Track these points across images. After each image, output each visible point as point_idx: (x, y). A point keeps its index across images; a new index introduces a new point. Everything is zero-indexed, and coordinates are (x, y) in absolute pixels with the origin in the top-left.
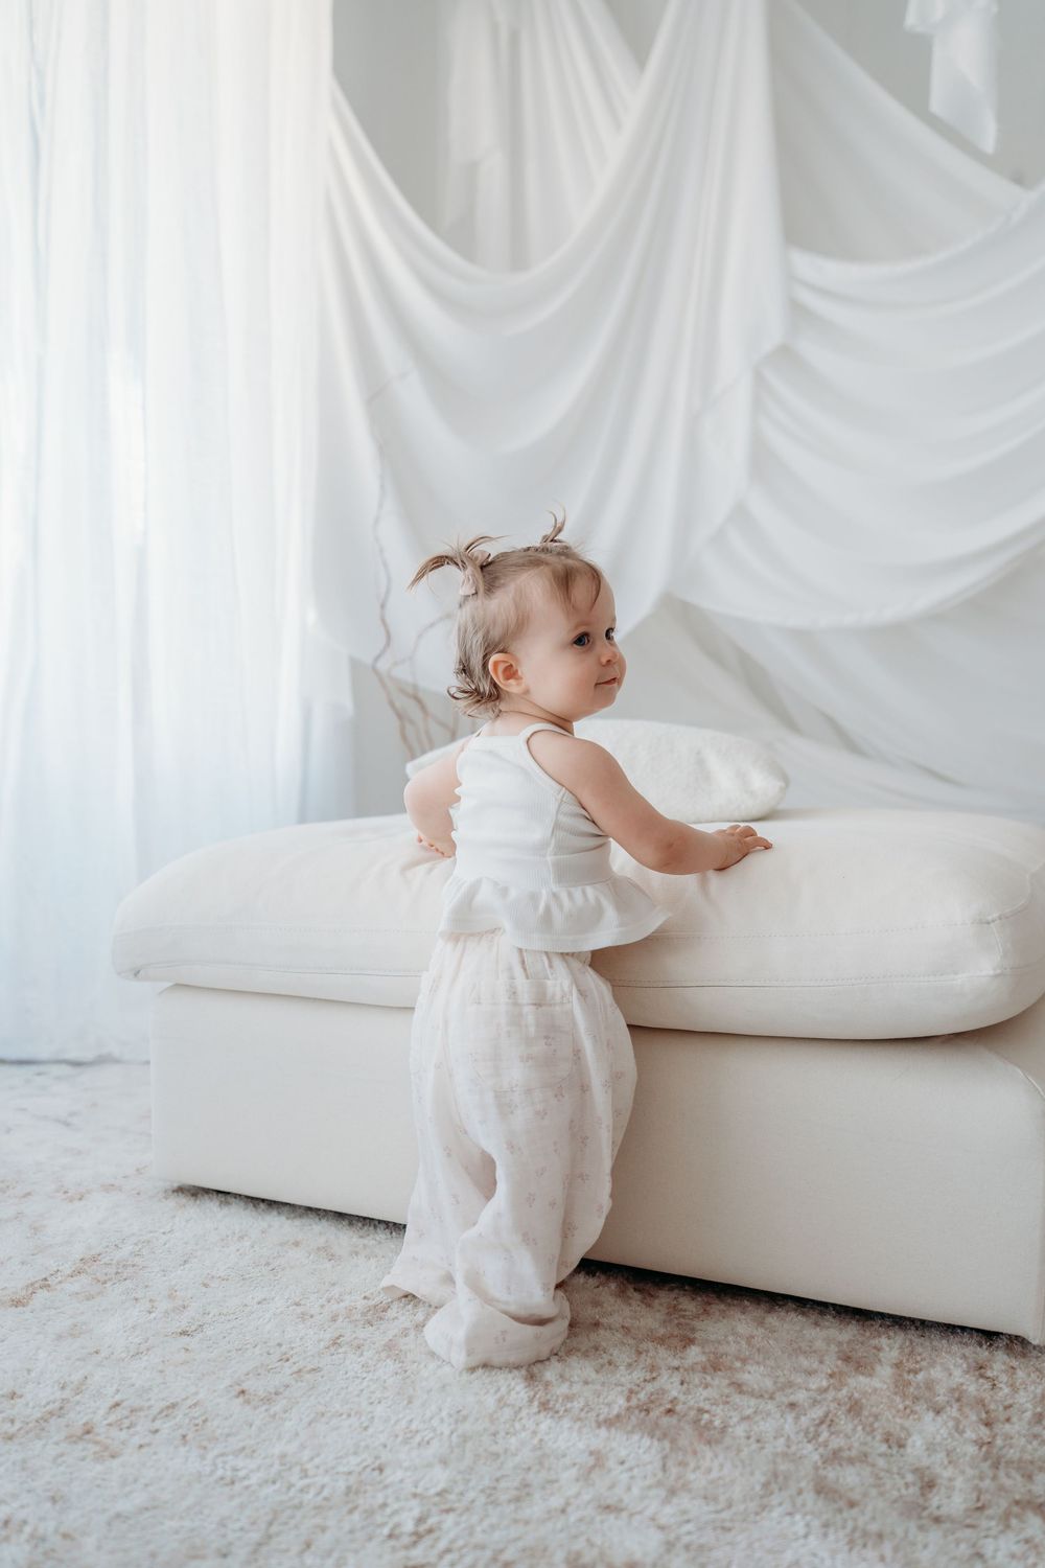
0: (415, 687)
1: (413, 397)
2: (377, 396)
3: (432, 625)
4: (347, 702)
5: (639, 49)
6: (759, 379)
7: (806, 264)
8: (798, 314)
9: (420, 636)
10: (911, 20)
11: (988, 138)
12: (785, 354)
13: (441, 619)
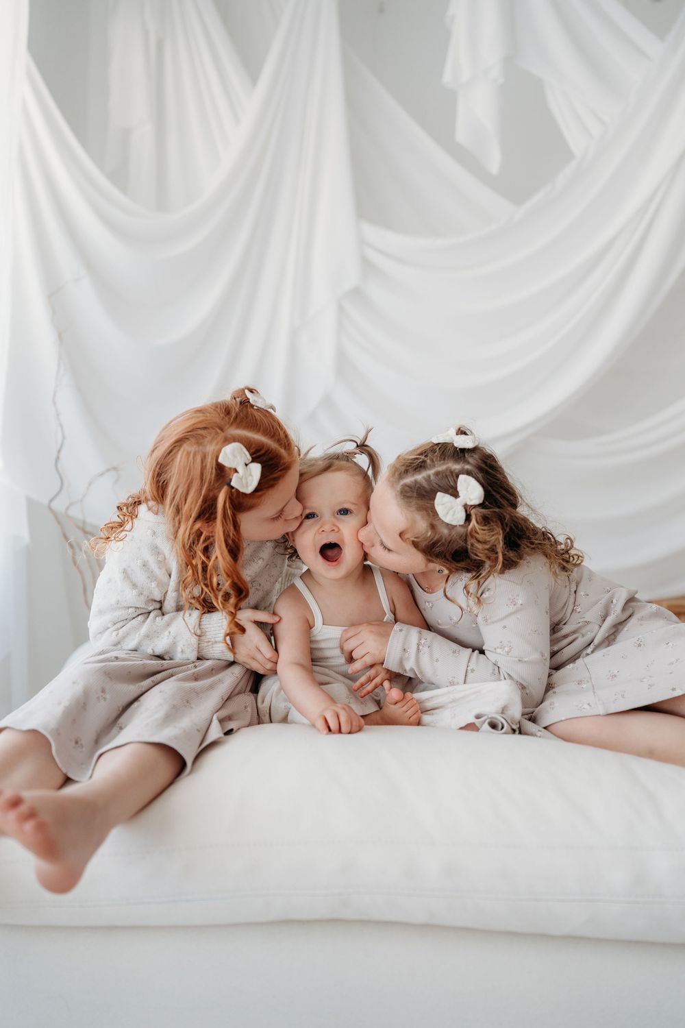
0: (84, 522)
1: (83, 296)
2: (55, 294)
3: (102, 474)
4: (25, 533)
5: (252, 71)
6: (341, 309)
7: (372, 233)
8: (367, 266)
9: (90, 484)
10: (447, 78)
11: (494, 163)
12: (357, 294)
13: (108, 470)
